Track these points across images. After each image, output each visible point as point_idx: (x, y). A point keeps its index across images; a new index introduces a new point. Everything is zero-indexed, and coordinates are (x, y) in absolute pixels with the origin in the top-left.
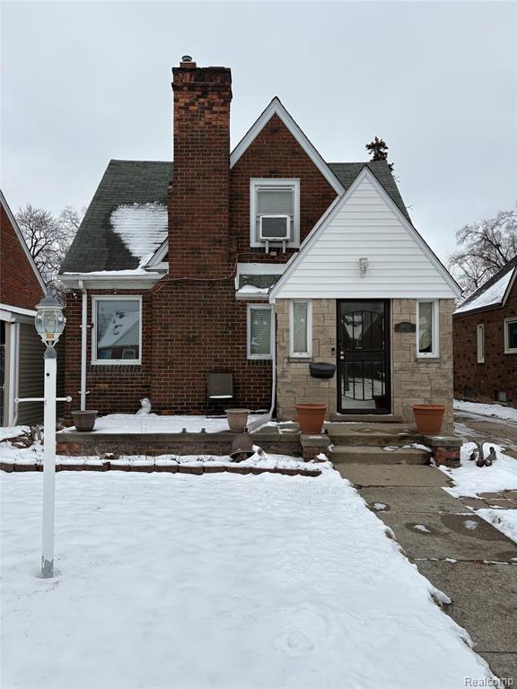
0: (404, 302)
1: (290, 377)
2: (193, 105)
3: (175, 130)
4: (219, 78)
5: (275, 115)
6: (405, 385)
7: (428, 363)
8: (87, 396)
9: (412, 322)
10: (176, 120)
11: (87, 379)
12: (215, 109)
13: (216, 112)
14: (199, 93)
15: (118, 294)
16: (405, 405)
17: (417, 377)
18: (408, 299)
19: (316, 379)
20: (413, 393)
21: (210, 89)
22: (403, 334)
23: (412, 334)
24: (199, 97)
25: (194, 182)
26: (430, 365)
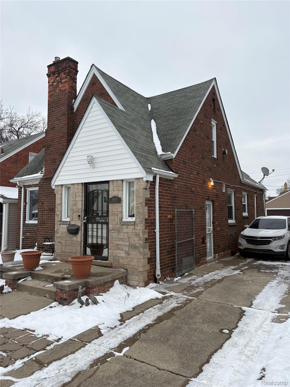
0: (115, 182)
1: (60, 233)
2: (55, 82)
3: (48, 98)
4: (64, 64)
5: (94, 74)
6: (115, 241)
7: (128, 225)
8: (23, 239)
9: (120, 196)
10: (49, 92)
11: (23, 230)
12: (63, 81)
13: (63, 83)
14: (57, 75)
15: (34, 187)
16: (114, 255)
17: (121, 236)
18: (117, 180)
19: (71, 235)
20: (118, 246)
21: (60, 71)
22: (114, 205)
23: (120, 205)
24: (57, 77)
25: (54, 124)
26: (129, 227)
